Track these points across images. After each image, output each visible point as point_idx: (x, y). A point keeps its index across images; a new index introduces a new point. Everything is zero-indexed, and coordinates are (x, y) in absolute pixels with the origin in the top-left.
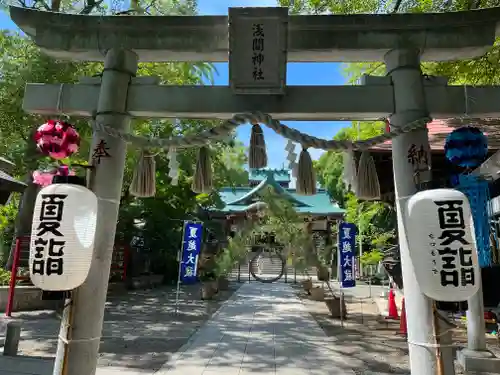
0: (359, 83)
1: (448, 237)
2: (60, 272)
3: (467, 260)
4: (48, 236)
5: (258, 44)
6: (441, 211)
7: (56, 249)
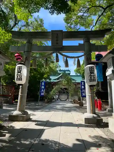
0: (78, 45)
1: (91, 73)
2: (21, 80)
3: (94, 77)
4: (19, 74)
5: (57, 37)
6: (90, 68)
7: (21, 76)
